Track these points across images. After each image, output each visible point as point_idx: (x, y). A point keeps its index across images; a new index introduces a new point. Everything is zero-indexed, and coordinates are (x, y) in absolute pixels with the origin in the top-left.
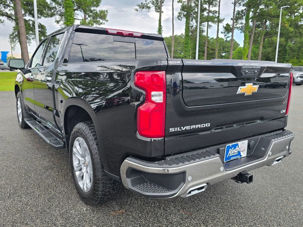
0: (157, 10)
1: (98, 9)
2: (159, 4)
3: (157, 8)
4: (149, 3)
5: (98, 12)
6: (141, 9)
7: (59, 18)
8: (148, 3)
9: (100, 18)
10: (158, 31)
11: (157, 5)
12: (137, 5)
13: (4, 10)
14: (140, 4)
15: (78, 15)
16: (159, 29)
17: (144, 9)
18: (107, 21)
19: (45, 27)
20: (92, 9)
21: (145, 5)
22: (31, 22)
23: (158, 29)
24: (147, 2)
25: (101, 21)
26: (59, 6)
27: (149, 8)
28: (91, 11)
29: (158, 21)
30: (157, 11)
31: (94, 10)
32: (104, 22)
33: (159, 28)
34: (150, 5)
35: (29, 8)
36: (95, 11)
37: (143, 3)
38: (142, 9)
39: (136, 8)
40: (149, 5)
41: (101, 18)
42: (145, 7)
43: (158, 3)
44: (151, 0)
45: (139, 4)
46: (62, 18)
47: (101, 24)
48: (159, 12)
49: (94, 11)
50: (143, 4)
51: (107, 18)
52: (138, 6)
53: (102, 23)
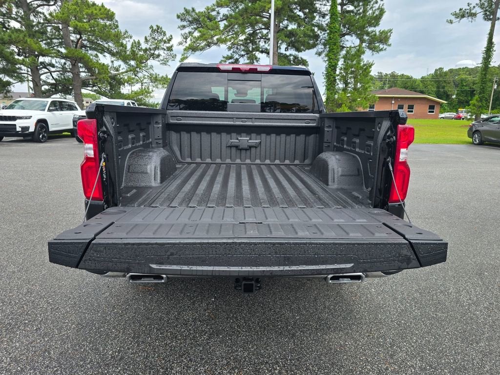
0: (487, 16)
1: (377, 30)
2: (494, 6)
3: (488, 13)
4: (474, 7)
5: (378, 33)
6: (458, 19)
7: (321, 48)
8: (472, 8)
9: (379, 42)
10: (484, 52)
11: (489, 8)
12: (451, 14)
13: (264, 46)
14: (458, 11)
15: (347, 41)
16: (488, 49)
17: (465, 19)
18: (390, 45)
19: (307, 62)
20: (370, 29)
21: (467, 11)
22: (292, 58)
23: (485, 49)
24: (472, 6)
25: (381, 46)
26: (323, 33)
27: (474, 15)
28: (368, 34)
29: (488, 36)
30: (488, 18)
31: (373, 31)
32: (385, 47)
33: (487, 46)
34: (478, 10)
35: (293, 39)
36: (374, 33)
37: (464, 9)
38: (460, 19)
39: (449, 19)
40: (473, 11)
41: (381, 41)
42: (467, 15)
43: (492, 5)
44: (478, 2)
45: (455, 12)
46: (325, 48)
47: (380, 51)
48: (490, 19)
49: (372, 33)
50: (462, 11)
51: (390, 41)
52: (453, 15)
53: (382, 49)
